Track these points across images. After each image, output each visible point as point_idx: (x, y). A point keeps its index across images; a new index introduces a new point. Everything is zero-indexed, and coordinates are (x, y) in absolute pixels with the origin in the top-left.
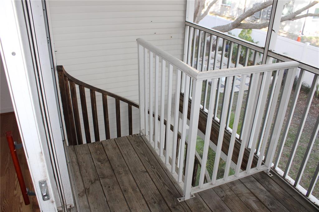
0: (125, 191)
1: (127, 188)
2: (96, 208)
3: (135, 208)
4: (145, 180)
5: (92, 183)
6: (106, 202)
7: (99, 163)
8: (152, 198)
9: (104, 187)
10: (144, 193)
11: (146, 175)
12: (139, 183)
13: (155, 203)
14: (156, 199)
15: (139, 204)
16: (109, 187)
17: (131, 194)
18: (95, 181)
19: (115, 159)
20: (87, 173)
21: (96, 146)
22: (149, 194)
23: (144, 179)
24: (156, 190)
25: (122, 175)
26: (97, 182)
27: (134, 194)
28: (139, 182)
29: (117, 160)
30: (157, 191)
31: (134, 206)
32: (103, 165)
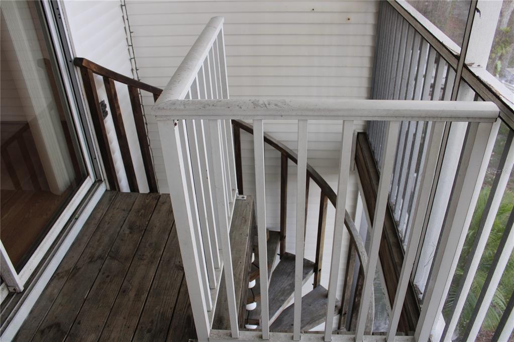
0: (124, 291)
1: (131, 287)
2: (62, 306)
3: (114, 327)
4: (168, 284)
5: (91, 262)
6: (83, 300)
7: (127, 232)
8: (152, 322)
9: (101, 273)
10: (148, 307)
11: (178, 276)
12: (156, 286)
13: (149, 331)
14: (157, 325)
15: (125, 323)
16: (108, 276)
17: (129, 300)
18: (97, 260)
19: (156, 230)
20: (98, 242)
21: (147, 201)
22: (154, 312)
23: (169, 282)
24: (171, 308)
25: (142, 262)
26: (99, 262)
27: (131, 303)
28: (157, 283)
29: (158, 233)
30: (170, 312)
31: (114, 324)
32: (130, 235)
